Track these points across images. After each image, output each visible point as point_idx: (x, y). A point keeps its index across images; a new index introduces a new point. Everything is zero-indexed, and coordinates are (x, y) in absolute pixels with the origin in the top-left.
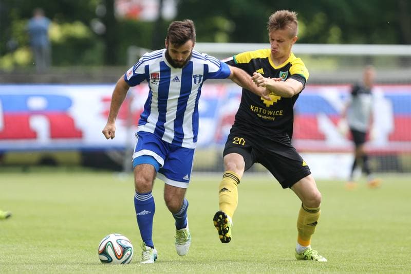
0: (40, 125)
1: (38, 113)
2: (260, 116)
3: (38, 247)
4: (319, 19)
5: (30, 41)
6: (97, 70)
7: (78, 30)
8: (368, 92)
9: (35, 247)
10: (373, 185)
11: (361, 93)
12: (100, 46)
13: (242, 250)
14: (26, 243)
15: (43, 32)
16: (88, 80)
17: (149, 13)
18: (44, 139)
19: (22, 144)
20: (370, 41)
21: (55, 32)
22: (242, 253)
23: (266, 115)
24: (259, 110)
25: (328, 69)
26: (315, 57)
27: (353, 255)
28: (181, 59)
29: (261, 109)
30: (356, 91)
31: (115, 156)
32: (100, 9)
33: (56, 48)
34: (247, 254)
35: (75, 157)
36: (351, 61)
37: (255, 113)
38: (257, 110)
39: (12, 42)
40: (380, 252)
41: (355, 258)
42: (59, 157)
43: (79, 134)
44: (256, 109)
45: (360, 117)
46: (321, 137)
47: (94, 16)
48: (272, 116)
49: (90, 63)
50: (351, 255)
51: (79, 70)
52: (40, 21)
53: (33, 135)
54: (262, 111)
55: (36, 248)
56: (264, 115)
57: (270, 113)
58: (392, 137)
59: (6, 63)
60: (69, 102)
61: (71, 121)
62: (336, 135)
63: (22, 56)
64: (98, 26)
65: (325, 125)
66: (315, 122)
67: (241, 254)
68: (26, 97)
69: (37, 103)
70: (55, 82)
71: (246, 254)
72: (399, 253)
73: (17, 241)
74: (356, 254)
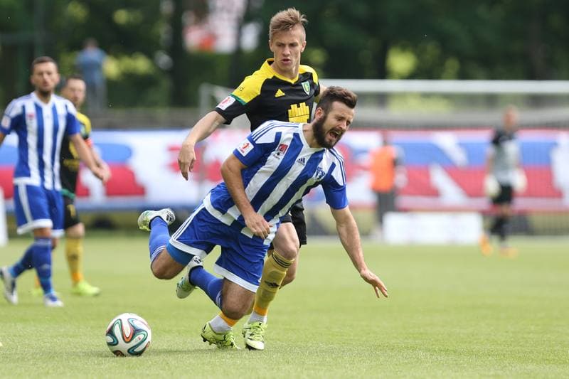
3: (92, 328)
4: (432, 49)
6: (162, 113)
7: (141, 64)
9: (87, 328)
12: (166, 84)
13: (338, 330)
14: (76, 324)
15: (97, 66)
16: (151, 125)
17: (225, 43)
18: (98, 197)
21: (112, 67)
25: (440, 111)
26: (426, 96)
27: (473, 336)
33: (111, 85)
42: (117, 218)
43: (141, 191)
46: (434, 193)
47: (158, 46)
49: (154, 104)
51: (140, 112)
52: (92, 53)
53: (85, 192)
55: (88, 330)
60: (128, 152)
61: (131, 175)
64: (164, 59)
65: (440, 179)
66: (427, 176)
72: (529, 333)
73: (65, 321)
74: (477, 334)
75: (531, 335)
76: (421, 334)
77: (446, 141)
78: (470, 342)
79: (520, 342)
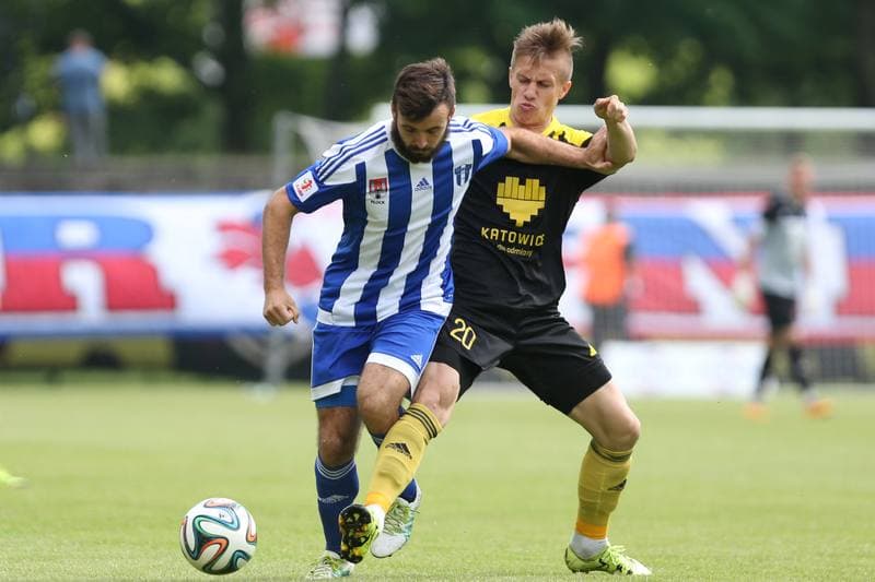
0: (84, 281)
1: (79, 255)
2: (504, 249)
3: (81, 543)
4: (687, 53)
5: (62, 100)
6: (207, 163)
7: (167, 76)
8: (799, 212)
9: (74, 544)
10: (816, 412)
11: (786, 214)
12: (213, 113)
13: (520, 549)
14: (53, 536)
15: (90, 80)
16: (186, 184)
17: (319, 39)
18: (92, 311)
19: (45, 322)
20: (795, 101)
21: (116, 81)
22: (522, 557)
23: (516, 245)
24: (500, 234)
25: (703, 161)
26: (678, 134)
27: (761, 561)
28: (425, 144)
29: (504, 232)
30: (776, 212)
31: (246, 347)
32: (211, 31)
33: (118, 114)
34: (532, 558)
35: (160, 351)
36: (756, 142)
37: (493, 243)
38: (497, 235)
39: (24, 103)
40: (821, 555)
41: (765, 567)
42: (127, 350)
43: (168, 301)
44: (495, 233)
45: (785, 267)
46: (691, 307)
47: (199, 45)
48: (527, 247)
49: (193, 147)
50: (756, 561)
51: (168, 162)
52: (82, 57)
53: (70, 303)
54: (507, 235)
55: (76, 547)
56: (511, 246)
57: (523, 240)
58: (843, 307)
59: (10, 147)
60: (147, 231)
61: (150, 273)
62: (726, 304)
63: (44, 133)
64: (209, 68)
65: (699, 281)
66: (678, 275)
67: (518, 559)
68: (55, 222)
69: (77, 234)
70: (114, 188)
71: (529, 560)
72: (860, 556)
73: (35, 532)
74: (768, 558)
75: (863, 561)
76: (668, 557)
77: (713, 214)
78: (754, 573)
79: (843, 573)
